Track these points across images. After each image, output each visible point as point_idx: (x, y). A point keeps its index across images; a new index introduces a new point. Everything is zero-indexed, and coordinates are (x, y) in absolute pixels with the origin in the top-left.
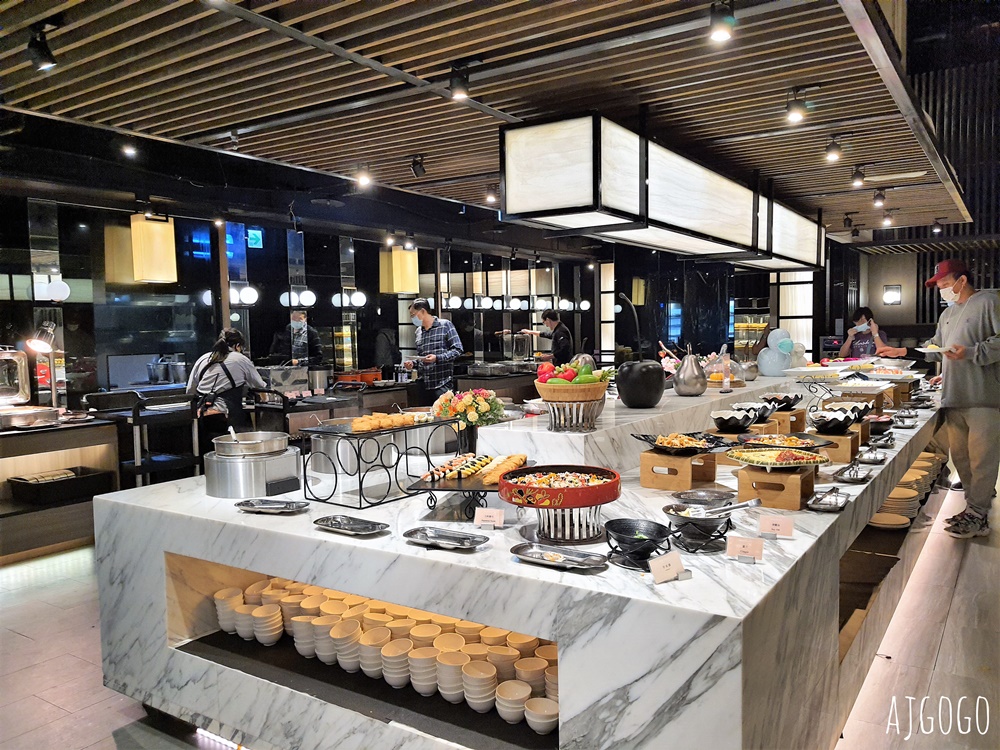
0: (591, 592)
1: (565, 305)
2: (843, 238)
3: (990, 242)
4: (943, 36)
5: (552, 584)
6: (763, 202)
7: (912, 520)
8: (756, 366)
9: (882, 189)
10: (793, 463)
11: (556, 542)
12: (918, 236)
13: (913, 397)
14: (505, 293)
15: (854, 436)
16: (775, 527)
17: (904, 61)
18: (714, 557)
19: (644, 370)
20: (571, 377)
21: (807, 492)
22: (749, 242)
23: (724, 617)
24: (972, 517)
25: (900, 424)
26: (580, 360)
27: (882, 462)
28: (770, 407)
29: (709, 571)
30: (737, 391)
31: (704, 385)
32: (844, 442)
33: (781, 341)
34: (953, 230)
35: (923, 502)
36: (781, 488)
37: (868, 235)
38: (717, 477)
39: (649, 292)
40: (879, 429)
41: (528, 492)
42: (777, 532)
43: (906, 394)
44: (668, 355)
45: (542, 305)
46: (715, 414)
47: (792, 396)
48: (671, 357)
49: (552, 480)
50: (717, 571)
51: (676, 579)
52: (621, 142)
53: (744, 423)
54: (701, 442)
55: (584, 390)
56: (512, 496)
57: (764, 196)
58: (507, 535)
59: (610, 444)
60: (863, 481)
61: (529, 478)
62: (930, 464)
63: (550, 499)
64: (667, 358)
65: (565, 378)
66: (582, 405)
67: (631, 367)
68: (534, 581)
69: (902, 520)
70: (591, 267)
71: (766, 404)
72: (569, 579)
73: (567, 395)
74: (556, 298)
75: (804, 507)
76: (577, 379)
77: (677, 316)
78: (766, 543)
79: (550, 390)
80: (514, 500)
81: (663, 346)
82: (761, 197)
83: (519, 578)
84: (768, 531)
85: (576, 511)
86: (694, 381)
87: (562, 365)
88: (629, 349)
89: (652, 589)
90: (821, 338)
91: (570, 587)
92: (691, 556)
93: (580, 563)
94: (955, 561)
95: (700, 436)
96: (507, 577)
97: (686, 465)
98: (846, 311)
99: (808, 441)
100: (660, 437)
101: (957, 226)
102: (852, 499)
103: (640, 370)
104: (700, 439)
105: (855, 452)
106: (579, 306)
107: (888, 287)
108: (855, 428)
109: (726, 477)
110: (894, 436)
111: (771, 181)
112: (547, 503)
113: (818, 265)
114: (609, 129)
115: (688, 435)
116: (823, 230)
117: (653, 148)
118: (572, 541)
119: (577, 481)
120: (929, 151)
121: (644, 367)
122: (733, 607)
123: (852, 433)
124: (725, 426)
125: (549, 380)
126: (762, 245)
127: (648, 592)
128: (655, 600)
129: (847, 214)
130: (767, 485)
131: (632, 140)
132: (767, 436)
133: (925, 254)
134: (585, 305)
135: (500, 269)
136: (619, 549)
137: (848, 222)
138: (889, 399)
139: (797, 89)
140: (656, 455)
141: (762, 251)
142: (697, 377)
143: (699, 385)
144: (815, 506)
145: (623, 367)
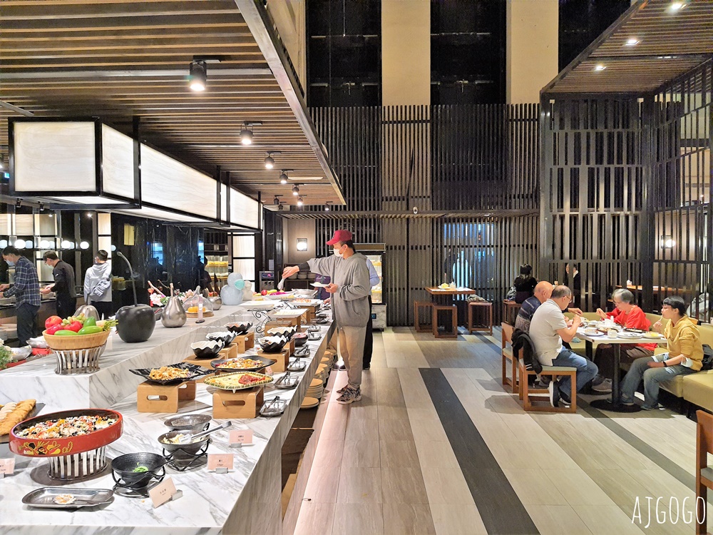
0: (100, 527)
1: (67, 245)
2: (274, 208)
3: (354, 215)
4: (326, 85)
5: (64, 527)
6: (223, 187)
7: (319, 399)
8: (220, 300)
9: (297, 184)
10: (250, 384)
11: (66, 480)
12: (316, 210)
13: (317, 315)
14: (9, 234)
15: (286, 353)
16: (240, 438)
17: (305, 100)
18: (198, 472)
19: (138, 312)
20: (77, 328)
21: (260, 402)
22: (215, 216)
23: (209, 528)
24: (351, 390)
25: (311, 337)
26: (84, 311)
27: (303, 369)
28: (232, 335)
29: (195, 486)
30: (209, 320)
31: (184, 318)
32: (280, 358)
33: (237, 281)
34: (335, 208)
35: (325, 385)
36: (242, 403)
37: (287, 207)
38: (197, 395)
39: (137, 235)
40: (300, 342)
41: (39, 445)
42: (242, 441)
43: (313, 315)
44: (155, 291)
45: (45, 244)
46: (194, 346)
47: (245, 324)
48: (158, 293)
49: (62, 427)
50: (201, 485)
51: (171, 500)
52: (117, 143)
53: (215, 350)
54: (185, 371)
55: (89, 339)
56: (23, 449)
57: (224, 183)
58: (19, 481)
59: (112, 379)
60: (294, 387)
61: (39, 427)
62: (328, 359)
63: (61, 448)
64: (155, 294)
65: (71, 329)
66: (87, 351)
67: (128, 311)
68: (46, 527)
69: (314, 401)
70: (89, 215)
71: (229, 333)
72: (80, 518)
73: (73, 344)
74: (58, 239)
75: (258, 414)
76: (83, 330)
77: (160, 252)
78: (234, 451)
79: (58, 341)
80: (25, 452)
81: (151, 285)
82: (222, 184)
83: (31, 527)
84: (236, 442)
85: (84, 455)
86: (177, 316)
87: (69, 318)
88: (122, 278)
89: (152, 514)
90: (260, 272)
91: (81, 527)
92: (181, 475)
93: (88, 502)
94: (343, 421)
95: (184, 366)
96: (19, 528)
97: (173, 392)
98: (275, 255)
99: (259, 361)
100: (153, 370)
101: (337, 206)
102: (288, 403)
103: (135, 313)
104: (184, 369)
105: (287, 363)
106: (79, 246)
107: (299, 240)
108: (287, 347)
109: (203, 395)
110: (309, 348)
111: (228, 173)
112: (58, 451)
113: (259, 229)
114: (109, 133)
115: (175, 366)
116: (262, 205)
117: (144, 148)
118: (81, 478)
119: (84, 425)
120: (325, 167)
121: (138, 310)
122: (215, 518)
123: (285, 351)
124: (202, 354)
125: (57, 332)
126: (224, 218)
127: (149, 517)
128: (155, 524)
129: (276, 196)
130: (233, 402)
131: (129, 142)
132: (231, 360)
133: (320, 220)
134: (85, 245)
135: (6, 213)
136: (122, 482)
137: (277, 201)
138: (304, 319)
139: (247, 123)
140: (150, 386)
141: (223, 222)
142: (179, 313)
143: (180, 319)
144: (265, 414)
145: (121, 311)
